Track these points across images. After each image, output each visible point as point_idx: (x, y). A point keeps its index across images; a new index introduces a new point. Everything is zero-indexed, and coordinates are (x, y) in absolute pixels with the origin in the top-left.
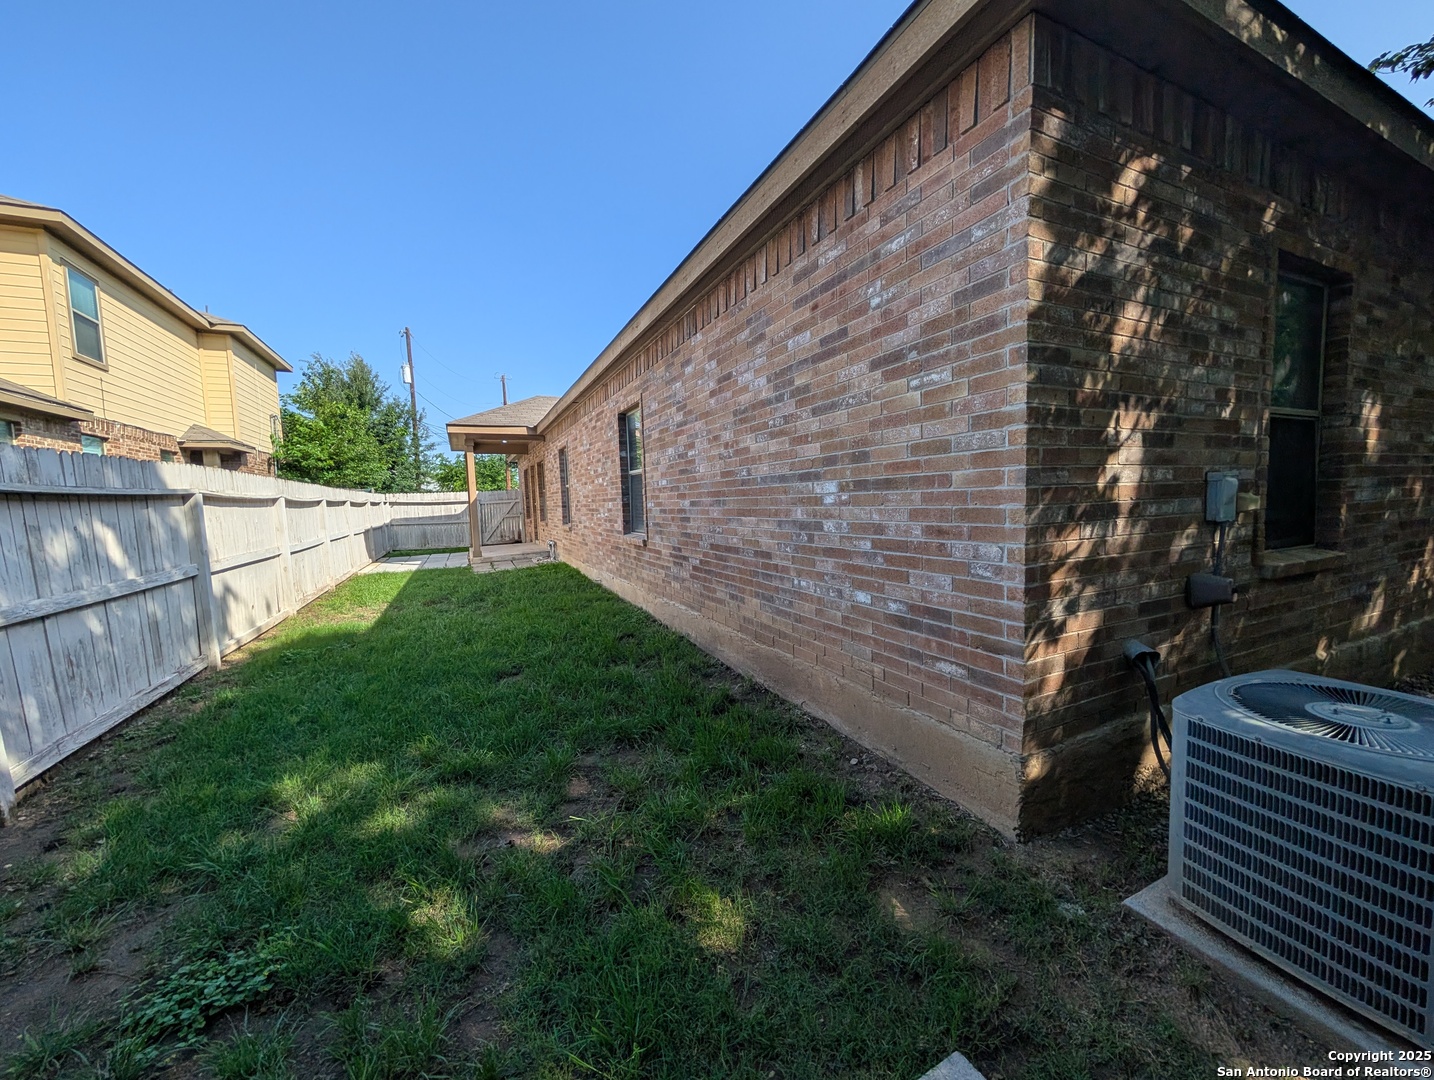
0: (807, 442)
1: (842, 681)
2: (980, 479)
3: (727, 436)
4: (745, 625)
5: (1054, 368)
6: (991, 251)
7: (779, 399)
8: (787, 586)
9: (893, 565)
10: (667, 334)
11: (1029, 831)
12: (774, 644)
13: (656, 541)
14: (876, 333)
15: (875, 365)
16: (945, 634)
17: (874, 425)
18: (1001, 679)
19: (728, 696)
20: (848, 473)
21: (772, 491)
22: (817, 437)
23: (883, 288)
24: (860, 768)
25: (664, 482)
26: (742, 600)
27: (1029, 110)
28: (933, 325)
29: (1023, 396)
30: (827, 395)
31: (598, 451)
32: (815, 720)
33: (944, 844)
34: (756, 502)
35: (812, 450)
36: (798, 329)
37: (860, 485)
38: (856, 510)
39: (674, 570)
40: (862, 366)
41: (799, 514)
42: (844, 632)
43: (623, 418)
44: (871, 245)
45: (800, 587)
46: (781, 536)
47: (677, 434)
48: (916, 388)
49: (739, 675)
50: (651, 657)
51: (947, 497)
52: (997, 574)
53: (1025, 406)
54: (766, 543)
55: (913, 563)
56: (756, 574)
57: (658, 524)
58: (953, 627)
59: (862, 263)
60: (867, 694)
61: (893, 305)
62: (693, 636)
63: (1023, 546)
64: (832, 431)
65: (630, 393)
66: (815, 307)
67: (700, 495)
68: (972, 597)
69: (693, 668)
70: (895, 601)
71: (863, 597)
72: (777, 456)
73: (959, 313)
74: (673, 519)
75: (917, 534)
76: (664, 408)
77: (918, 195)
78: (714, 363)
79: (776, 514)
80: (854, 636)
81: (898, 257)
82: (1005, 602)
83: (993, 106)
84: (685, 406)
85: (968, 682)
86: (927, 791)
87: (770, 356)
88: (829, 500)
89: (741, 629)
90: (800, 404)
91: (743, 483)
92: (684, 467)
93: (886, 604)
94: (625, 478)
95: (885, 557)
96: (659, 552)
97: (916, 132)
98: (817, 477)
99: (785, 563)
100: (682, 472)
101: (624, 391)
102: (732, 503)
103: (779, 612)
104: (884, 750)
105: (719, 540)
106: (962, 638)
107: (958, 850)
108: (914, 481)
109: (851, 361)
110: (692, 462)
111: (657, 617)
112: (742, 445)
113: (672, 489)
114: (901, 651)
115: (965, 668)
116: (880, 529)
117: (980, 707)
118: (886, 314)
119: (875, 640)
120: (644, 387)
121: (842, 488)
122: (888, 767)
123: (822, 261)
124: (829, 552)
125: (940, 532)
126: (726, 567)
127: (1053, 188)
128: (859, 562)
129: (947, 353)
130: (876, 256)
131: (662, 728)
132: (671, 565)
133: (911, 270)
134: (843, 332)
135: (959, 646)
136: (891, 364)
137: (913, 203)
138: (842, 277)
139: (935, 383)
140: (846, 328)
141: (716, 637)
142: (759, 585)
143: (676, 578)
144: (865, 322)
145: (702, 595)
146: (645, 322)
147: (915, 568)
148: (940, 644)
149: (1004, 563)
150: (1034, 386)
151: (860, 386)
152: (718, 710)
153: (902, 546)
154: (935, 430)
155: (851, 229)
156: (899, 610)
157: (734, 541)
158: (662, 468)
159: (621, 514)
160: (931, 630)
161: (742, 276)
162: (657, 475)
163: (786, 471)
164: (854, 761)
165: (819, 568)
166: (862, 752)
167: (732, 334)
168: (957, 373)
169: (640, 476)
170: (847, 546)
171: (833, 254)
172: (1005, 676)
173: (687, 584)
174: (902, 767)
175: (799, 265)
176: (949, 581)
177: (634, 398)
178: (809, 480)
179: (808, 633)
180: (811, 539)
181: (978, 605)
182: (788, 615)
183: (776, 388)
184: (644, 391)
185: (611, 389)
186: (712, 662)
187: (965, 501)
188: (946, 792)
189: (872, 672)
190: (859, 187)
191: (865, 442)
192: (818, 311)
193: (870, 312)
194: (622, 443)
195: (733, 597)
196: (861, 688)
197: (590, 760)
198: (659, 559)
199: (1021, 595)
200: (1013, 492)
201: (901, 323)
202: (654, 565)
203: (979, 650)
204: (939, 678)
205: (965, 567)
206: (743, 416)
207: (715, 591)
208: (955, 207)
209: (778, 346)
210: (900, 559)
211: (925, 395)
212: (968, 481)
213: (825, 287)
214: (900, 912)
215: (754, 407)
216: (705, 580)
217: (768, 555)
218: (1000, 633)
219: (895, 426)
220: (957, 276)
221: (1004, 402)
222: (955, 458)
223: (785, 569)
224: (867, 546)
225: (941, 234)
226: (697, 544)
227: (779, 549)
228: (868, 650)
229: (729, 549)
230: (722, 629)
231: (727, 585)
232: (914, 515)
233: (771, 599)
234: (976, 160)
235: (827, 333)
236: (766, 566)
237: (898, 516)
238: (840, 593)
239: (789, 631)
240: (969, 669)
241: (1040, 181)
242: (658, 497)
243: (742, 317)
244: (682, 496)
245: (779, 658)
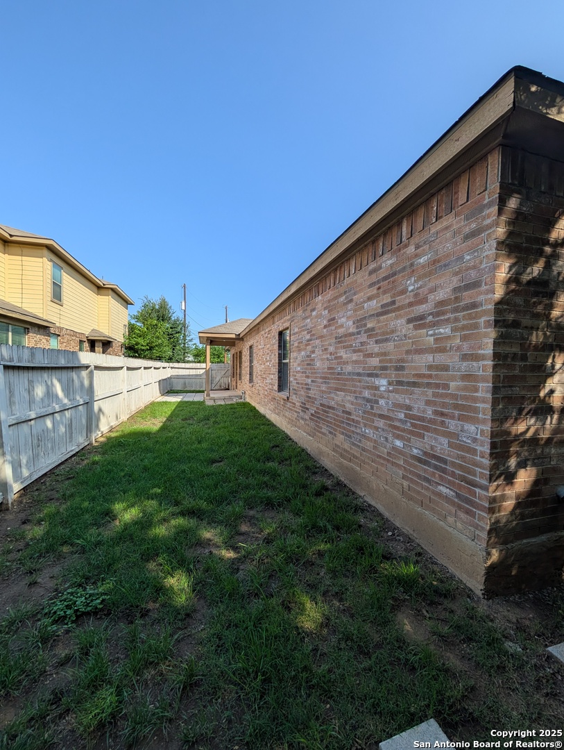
0: (372, 357)
1: (386, 487)
2: (465, 388)
3: (331, 349)
4: (336, 448)
5: (511, 330)
6: (474, 267)
7: (359, 333)
8: (358, 431)
9: (416, 428)
10: (304, 294)
11: (490, 593)
12: (350, 461)
13: (294, 398)
14: (411, 304)
15: (409, 321)
16: (444, 471)
17: (408, 352)
18: (475, 502)
19: (324, 486)
20: (393, 376)
21: (353, 380)
22: (377, 355)
23: (415, 281)
24: (392, 538)
25: (299, 369)
26: (335, 435)
27: (497, 195)
28: (441, 303)
29: (491, 346)
30: (383, 334)
31: (268, 349)
32: (370, 506)
33: (437, 591)
34: (345, 385)
35: (375, 362)
36: (370, 299)
37: (400, 383)
38: (397, 396)
39: (302, 414)
40: (403, 321)
41: (366, 394)
42: (388, 460)
43: (281, 334)
44: (409, 259)
45: (366, 433)
46: (357, 404)
47: (307, 345)
48: (431, 335)
49: (332, 474)
50: (286, 460)
51: (447, 395)
52: (474, 442)
53: (492, 352)
54: (349, 406)
55: (427, 429)
56: (343, 422)
57: (295, 390)
58: (448, 467)
59: (404, 268)
60: (399, 497)
61: (420, 291)
62: (309, 450)
63: (489, 429)
64: (385, 352)
65: (285, 322)
66: (379, 288)
67: (316, 377)
68: (459, 453)
69: (307, 468)
70: (416, 448)
71: (398, 443)
72: (356, 362)
73: (456, 298)
74: (302, 388)
75: (429, 413)
76: (300, 332)
77: (435, 235)
78: (327, 311)
79: (355, 392)
80: (393, 464)
81: (423, 266)
82: (478, 458)
83: (477, 193)
84: (311, 331)
85: (456, 500)
86: (430, 558)
87: (355, 311)
88: (382, 389)
89: (334, 450)
90: (369, 337)
91: (339, 374)
92: (309, 362)
93: (411, 449)
94: (280, 363)
95: (411, 423)
96: (294, 404)
97: (435, 204)
98: (377, 376)
99: (357, 419)
100: (308, 364)
101: (282, 321)
102: (333, 383)
103: (354, 444)
104: (407, 529)
105: (325, 402)
106: (453, 475)
107: (445, 597)
108: (428, 385)
109: (397, 317)
110: (313, 360)
111: (292, 437)
112: (339, 355)
113: (303, 373)
114: (419, 476)
115: (454, 491)
116: (409, 408)
117: (462, 515)
118: (416, 295)
119: (404, 467)
120: (292, 320)
121: (390, 383)
122: (410, 540)
123: (384, 265)
124: (381, 416)
125: (442, 414)
126: (327, 417)
127: (510, 234)
128: (398, 424)
129: (449, 319)
130: (412, 265)
131: (289, 501)
132: (300, 411)
133: (430, 274)
134: (393, 303)
135: (451, 479)
136: (418, 321)
137: (433, 239)
138: (394, 274)
139: (441, 334)
140: (395, 301)
141: (321, 453)
142: (344, 429)
143: (302, 419)
144: (405, 299)
145: (315, 429)
146: (293, 289)
147: (428, 432)
148: (440, 476)
149: (478, 437)
150: (498, 341)
151: (401, 331)
152: (318, 494)
153: (422, 419)
154: (441, 359)
155: (400, 250)
156: (418, 454)
157: (332, 403)
158: (298, 361)
159: (277, 381)
160: (436, 467)
161: (343, 269)
162: (296, 364)
163: (361, 371)
164: (390, 534)
165: (376, 424)
166: (396, 529)
167: (336, 298)
168: (454, 330)
169: (287, 363)
170: (391, 414)
171: (389, 262)
172: (477, 501)
173: (307, 422)
174: (417, 541)
175: (372, 266)
176: (447, 442)
177: (287, 325)
178: (372, 377)
179: (369, 458)
180: (372, 408)
181: (463, 458)
182: (359, 446)
183: (357, 327)
184: (292, 321)
185: (276, 319)
186: (318, 466)
187: (457, 399)
188: (442, 560)
189: (402, 485)
190: (404, 229)
191: (403, 360)
192: (381, 290)
193: (408, 293)
194: (280, 346)
195: (330, 432)
196: (395, 492)
197: (252, 513)
198: (294, 407)
199: (487, 456)
200: (484, 397)
201: (424, 301)
202: (292, 410)
203: (462, 483)
204: (439, 495)
205: (456, 436)
206: (340, 340)
207: (321, 428)
208: (455, 243)
209: (359, 306)
210: (419, 426)
211: (436, 340)
212: (458, 388)
213: (385, 279)
214: (408, 627)
215: (346, 336)
216: (317, 421)
217: (349, 413)
218: (475, 475)
219: (419, 354)
220: (455, 279)
221: (480, 348)
222: (452, 375)
223: (358, 422)
224: (402, 416)
225: (448, 256)
226: (313, 403)
227: (355, 411)
228: (401, 472)
229: (329, 407)
230: (324, 449)
231: (327, 426)
232: (428, 403)
233: (350, 437)
234: (468, 219)
235: (385, 302)
236: (348, 419)
237: (419, 402)
238: (386, 439)
239: (358, 455)
240: (456, 493)
241: (501, 231)
242: (295, 376)
243: (342, 290)
244: (307, 377)
245: (352, 469)
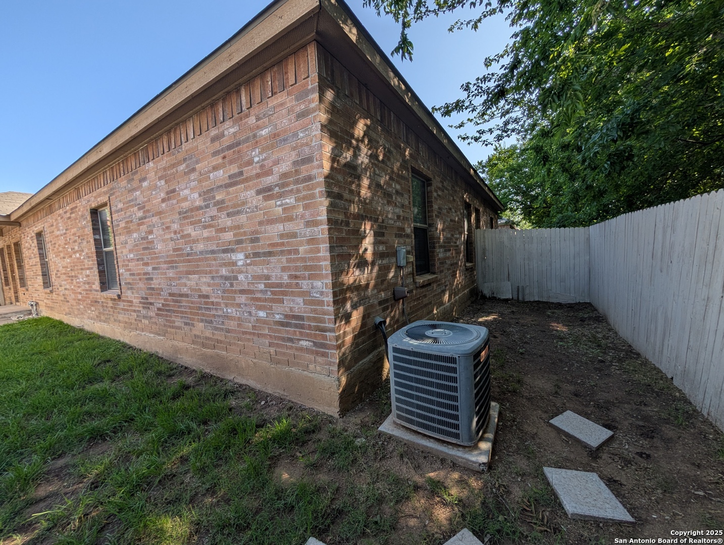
0: (226, 232)
1: (255, 361)
2: (311, 251)
3: (175, 226)
4: (195, 340)
5: (338, 201)
6: (307, 144)
7: (207, 206)
8: (220, 313)
9: (276, 295)
10: (127, 159)
11: (344, 412)
12: (214, 347)
13: (128, 294)
14: (258, 176)
15: (259, 192)
16: (302, 327)
17: (261, 223)
18: (327, 344)
19: (184, 385)
20: (249, 248)
21: (206, 259)
22: (231, 229)
23: (260, 153)
24: (267, 405)
25: (132, 256)
26: (193, 325)
27: (317, 84)
28: (284, 175)
29: (325, 213)
30: (234, 206)
31: (74, 234)
32: (241, 386)
33: (307, 432)
34: (198, 266)
35: (229, 236)
36: (215, 168)
37: (256, 255)
38: (255, 268)
39: (144, 312)
40: (252, 192)
41: (224, 271)
42: (254, 334)
43: (95, 213)
44: (251, 129)
45: (228, 313)
46: (214, 285)
47: (139, 225)
48: (280, 206)
49: (194, 370)
50: (124, 373)
51: (298, 259)
52: (322, 295)
53: (326, 217)
54: (205, 289)
55: (284, 293)
56: (200, 308)
57: (129, 283)
58: (305, 323)
59: (248, 138)
60: (268, 364)
61: (265, 163)
62: (160, 352)
63: (331, 281)
64: (238, 225)
65: (99, 196)
66: (224, 158)
67: (159, 263)
68: (312, 307)
69: (159, 373)
70: (278, 314)
71: (262, 314)
72: (208, 239)
73: (296, 171)
74: (140, 279)
75: (286, 279)
76: (128, 208)
77: (273, 110)
78: (163, 182)
79: (210, 272)
80: (259, 335)
81: (265, 139)
82: (326, 307)
83: (303, 77)
84: (144, 207)
85: (314, 348)
86: (300, 407)
87: (200, 181)
88: (240, 263)
89: (193, 342)
90: (220, 210)
91: (188, 255)
92: (147, 246)
93: (274, 316)
94: (99, 253)
95: (271, 291)
96: (131, 302)
97: (269, 79)
98: (233, 251)
99: (217, 300)
100: (145, 249)
101: (95, 194)
102: (182, 267)
103: (216, 329)
104: (278, 392)
105: (175, 290)
106: (310, 327)
107: (314, 432)
108: (282, 252)
109: (246, 189)
110: (152, 242)
111: (132, 344)
112: (186, 233)
113: (138, 260)
114: (283, 339)
115: (312, 341)
116: (268, 277)
117: (320, 359)
118: (262, 166)
119: (270, 335)
120: (111, 192)
121: (247, 257)
122: (281, 400)
123: (226, 133)
124: (242, 292)
125: (296, 277)
126: (180, 307)
127: (330, 121)
128: (259, 295)
129: (292, 189)
130: (255, 136)
131: (131, 420)
132: (141, 309)
133: (272, 147)
134: (241, 173)
135: (309, 331)
136: (266, 192)
137: (271, 113)
138: (238, 144)
139: (288, 204)
140: (242, 172)
141: (177, 350)
142: (203, 315)
143: (145, 317)
144: (252, 170)
145: (165, 326)
146: (106, 149)
147: (286, 296)
148: (300, 332)
149: (324, 290)
150: (329, 208)
151: (252, 202)
152: (175, 397)
153: (279, 285)
154: (290, 227)
155: (241, 119)
156: (280, 318)
157: (185, 290)
158: (129, 247)
159: (97, 278)
160: (296, 326)
161: (178, 132)
162: (125, 251)
163: (214, 248)
164: (263, 403)
165: (238, 301)
166: (268, 396)
167: (173, 166)
168: (297, 200)
169: (111, 252)
170: (252, 287)
171: (232, 130)
172: (328, 342)
173: (154, 320)
174: (288, 398)
175: (214, 132)
176: (302, 301)
177: (104, 199)
178: (228, 252)
179: (234, 338)
180: (232, 285)
181: (315, 311)
182: (222, 329)
183: (205, 200)
184: (112, 195)
185: (82, 191)
186: (175, 366)
187: (306, 262)
188: (308, 404)
189: (270, 352)
190: (243, 98)
191: (257, 232)
192: (227, 160)
193: (254, 165)
194: (95, 230)
195: (186, 324)
196: (265, 362)
198: (131, 306)
199: (332, 304)
200: (325, 256)
201: (269, 173)
202: (128, 310)
203: (317, 332)
204: (301, 349)
205: (308, 293)
206: (185, 215)
207: (174, 322)
208: (290, 120)
209: (204, 177)
210: (279, 292)
211: (284, 210)
212: (306, 252)
213: (229, 147)
214: (285, 476)
215: (192, 210)
216: (167, 316)
217: (207, 297)
218: (325, 323)
219: (271, 224)
220: (294, 153)
221: (318, 215)
222: (300, 241)
223: (218, 304)
224: (262, 287)
225: (285, 131)
226: (160, 294)
227: (214, 293)
228: (267, 342)
229: (181, 295)
230: (180, 344)
231: (182, 317)
232: (284, 269)
233: (211, 322)
234: (298, 101)
235: (232, 172)
236: (206, 303)
237: (276, 270)
238: (250, 313)
239: (223, 339)
240: (314, 342)
241: (323, 117)
242: (127, 265)
243: (180, 156)
244: (147, 264)
245: (218, 355)
